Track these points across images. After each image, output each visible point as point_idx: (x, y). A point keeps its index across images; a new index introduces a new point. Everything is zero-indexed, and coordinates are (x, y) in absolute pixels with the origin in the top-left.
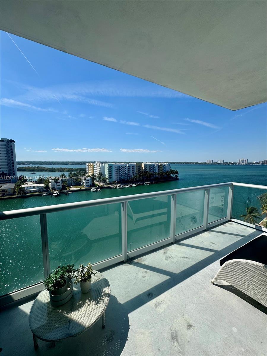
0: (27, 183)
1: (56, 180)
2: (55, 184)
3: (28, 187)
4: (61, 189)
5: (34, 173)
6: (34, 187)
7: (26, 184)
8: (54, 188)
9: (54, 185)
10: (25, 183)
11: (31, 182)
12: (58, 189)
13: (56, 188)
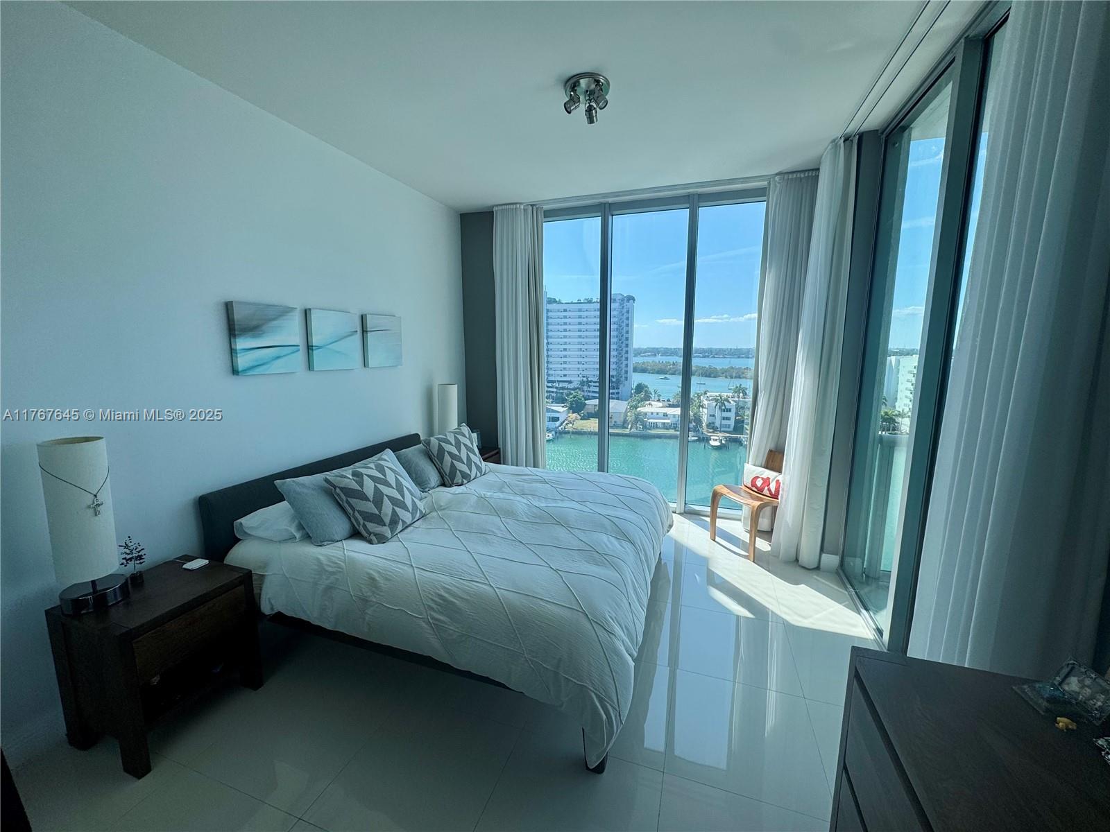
0: (652, 403)
1: (721, 403)
2: (718, 413)
3: (652, 413)
4: (731, 429)
5: (666, 378)
6: (665, 415)
7: (649, 404)
8: (713, 423)
9: (714, 416)
10: (648, 402)
11: (659, 400)
12: (722, 429)
13: (717, 424)
